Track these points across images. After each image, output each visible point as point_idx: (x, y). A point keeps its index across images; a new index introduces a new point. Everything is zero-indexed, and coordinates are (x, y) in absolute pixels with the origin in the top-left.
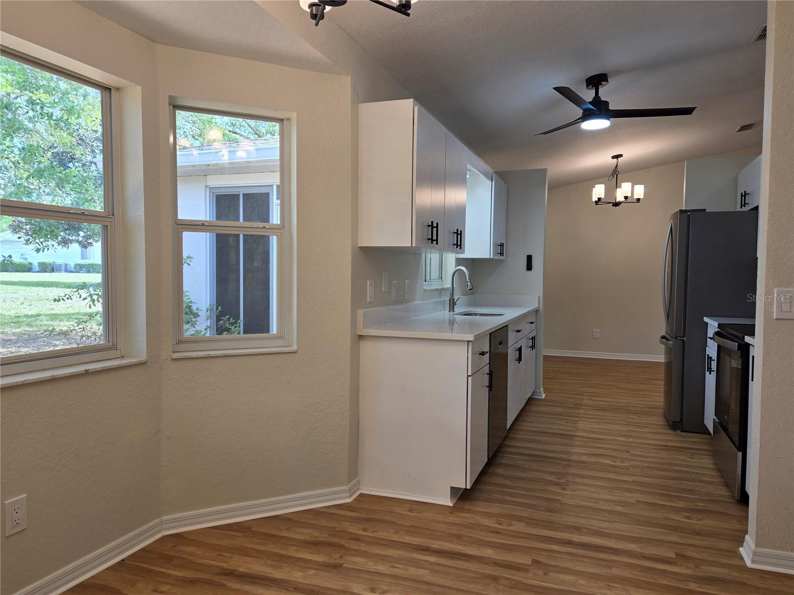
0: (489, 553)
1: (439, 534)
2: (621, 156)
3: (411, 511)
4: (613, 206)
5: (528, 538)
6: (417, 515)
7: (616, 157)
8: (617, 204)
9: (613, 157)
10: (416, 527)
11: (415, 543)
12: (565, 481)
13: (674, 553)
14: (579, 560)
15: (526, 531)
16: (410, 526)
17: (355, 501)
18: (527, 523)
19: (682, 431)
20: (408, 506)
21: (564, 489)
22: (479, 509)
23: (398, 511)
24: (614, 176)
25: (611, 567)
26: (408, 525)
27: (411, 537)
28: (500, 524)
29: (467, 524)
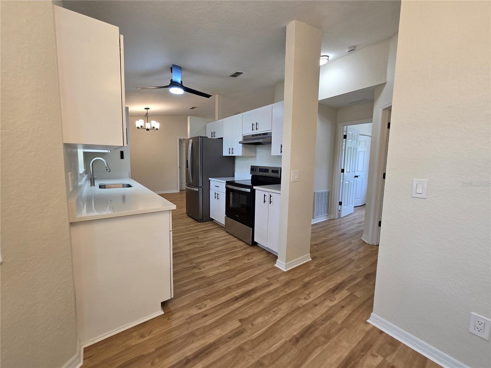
0: (218, 333)
1: (180, 341)
2: (149, 109)
3: (142, 336)
4: (147, 130)
5: (221, 308)
6: (150, 337)
7: (147, 109)
8: (148, 130)
9: (146, 109)
10: (161, 348)
11: (175, 362)
12: (195, 264)
13: (266, 279)
14: (252, 305)
15: (215, 304)
16: (156, 350)
17: (86, 361)
18: (210, 299)
19: (203, 222)
20: (135, 334)
21: (200, 269)
22: (180, 306)
23: (134, 344)
24: (147, 116)
25: (262, 301)
26: (153, 350)
27: (167, 359)
28: (200, 308)
29: (185, 321)
